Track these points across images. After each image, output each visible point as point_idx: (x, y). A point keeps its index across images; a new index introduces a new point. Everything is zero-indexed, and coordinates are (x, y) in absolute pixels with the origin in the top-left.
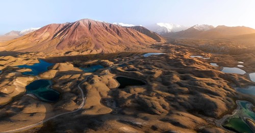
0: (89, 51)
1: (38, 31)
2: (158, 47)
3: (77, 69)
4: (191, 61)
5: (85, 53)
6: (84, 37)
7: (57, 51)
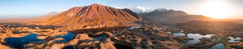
0: (98, 26)
1: (67, 11)
2: (138, 23)
3: (91, 39)
4: (157, 31)
5: (95, 27)
6: (95, 16)
7: (78, 25)
